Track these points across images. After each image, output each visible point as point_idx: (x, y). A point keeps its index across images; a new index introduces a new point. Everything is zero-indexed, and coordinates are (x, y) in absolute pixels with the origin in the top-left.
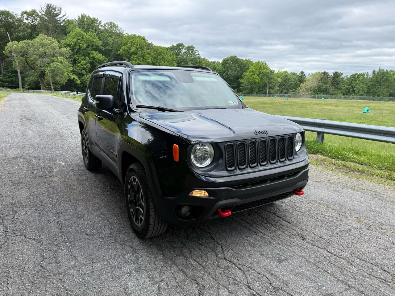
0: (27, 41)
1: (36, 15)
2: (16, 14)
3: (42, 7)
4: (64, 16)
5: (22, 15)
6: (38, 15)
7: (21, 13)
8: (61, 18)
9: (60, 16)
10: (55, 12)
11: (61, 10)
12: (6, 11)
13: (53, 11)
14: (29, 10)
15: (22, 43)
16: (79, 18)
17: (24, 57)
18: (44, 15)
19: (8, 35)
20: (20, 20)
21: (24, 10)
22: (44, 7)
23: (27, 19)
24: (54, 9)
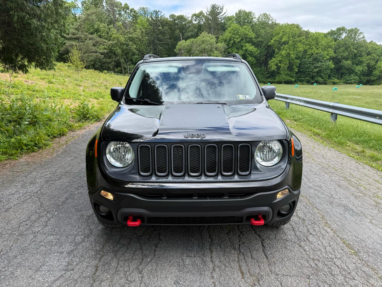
0: (192, 39)
1: (202, 16)
2: (188, 17)
3: (208, 8)
4: (225, 13)
5: (192, 17)
6: (204, 16)
7: (191, 16)
8: (222, 15)
9: (221, 14)
10: (218, 11)
11: (222, 8)
12: (181, 16)
13: (216, 10)
14: (197, 12)
15: (189, 42)
16: (236, 14)
17: (189, 53)
18: (208, 15)
19: (181, 35)
20: (191, 22)
21: (194, 13)
22: (209, 8)
23: (195, 20)
24: (218, 8)
